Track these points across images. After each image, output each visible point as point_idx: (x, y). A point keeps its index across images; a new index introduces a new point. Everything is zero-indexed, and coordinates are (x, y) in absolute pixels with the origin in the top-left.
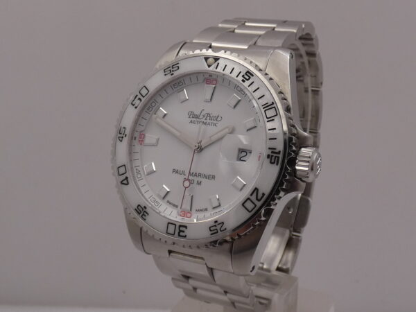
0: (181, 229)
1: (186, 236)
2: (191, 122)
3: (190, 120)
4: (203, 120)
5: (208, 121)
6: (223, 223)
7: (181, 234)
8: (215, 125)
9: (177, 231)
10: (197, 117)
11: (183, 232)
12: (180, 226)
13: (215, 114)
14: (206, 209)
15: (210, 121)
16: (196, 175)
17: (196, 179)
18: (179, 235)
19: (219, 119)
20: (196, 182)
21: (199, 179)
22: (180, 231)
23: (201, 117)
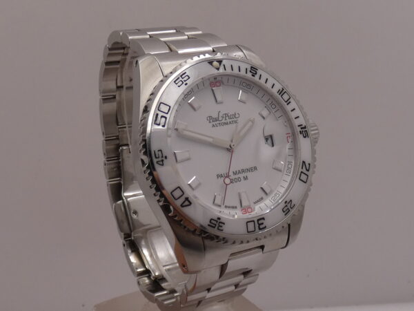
0: (260, 222)
1: (265, 227)
2: (213, 126)
3: (211, 124)
4: (224, 121)
5: (228, 121)
6: (291, 201)
7: (261, 227)
8: (236, 122)
9: (257, 225)
10: (217, 120)
11: (262, 224)
12: (258, 220)
13: (231, 113)
14: (262, 199)
15: (231, 120)
16: (239, 172)
17: (241, 176)
18: (260, 229)
19: (237, 116)
20: (242, 179)
21: (244, 175)
22: (259, 225)
23: (220, 119)
